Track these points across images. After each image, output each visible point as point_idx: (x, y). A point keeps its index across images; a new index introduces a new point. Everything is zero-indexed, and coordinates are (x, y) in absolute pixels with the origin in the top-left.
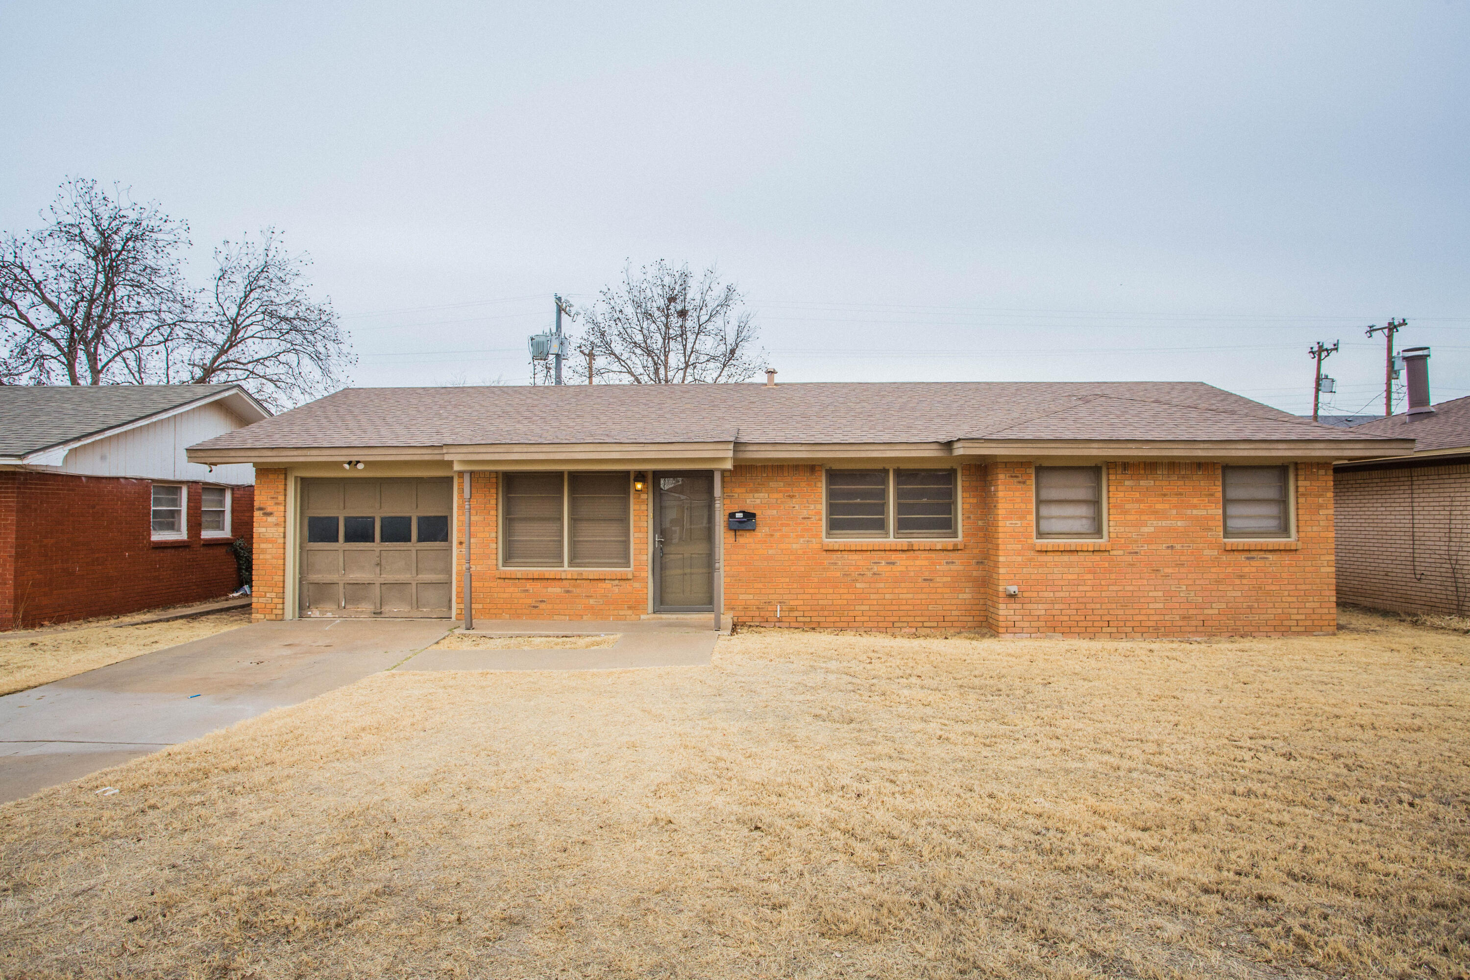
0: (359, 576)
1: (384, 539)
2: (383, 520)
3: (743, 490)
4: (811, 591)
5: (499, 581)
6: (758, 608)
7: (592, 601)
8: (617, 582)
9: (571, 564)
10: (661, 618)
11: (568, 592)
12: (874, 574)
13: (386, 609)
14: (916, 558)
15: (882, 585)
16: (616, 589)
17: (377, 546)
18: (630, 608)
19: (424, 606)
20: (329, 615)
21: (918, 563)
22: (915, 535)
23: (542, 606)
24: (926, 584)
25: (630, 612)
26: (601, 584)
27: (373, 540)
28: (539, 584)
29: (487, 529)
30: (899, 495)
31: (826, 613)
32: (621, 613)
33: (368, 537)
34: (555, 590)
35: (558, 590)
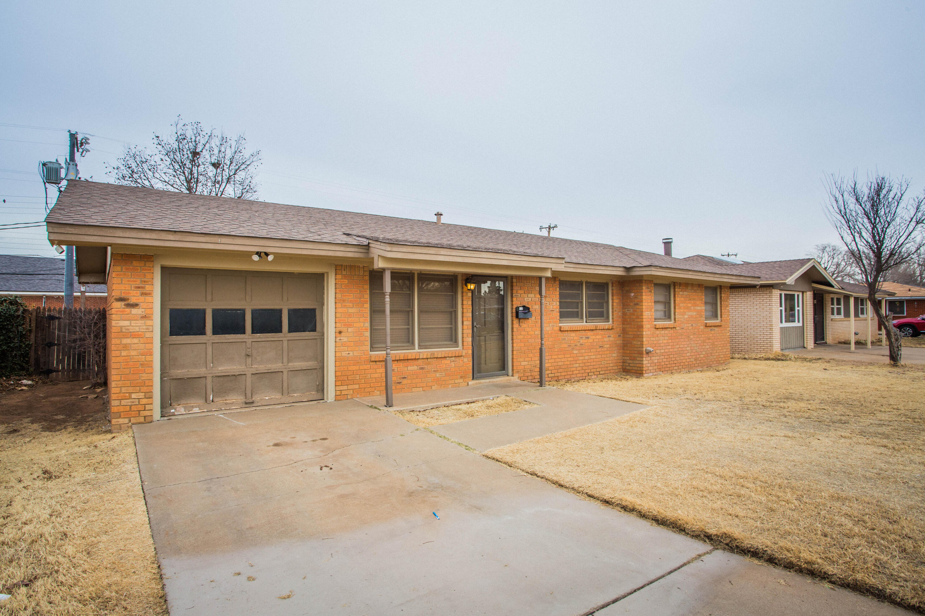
0: (229, 368)
1: (255, 331)
2: (254, 312)
3: (522, 292)
4: (555, 357)
5: (371, 363)
6: (530, 370)
7: (438, 375)
8: (454, 358)
9: (420, 347)
10: (481, 383)
11: (422, 368)
12: (581, 345)
13: (257, 398)
14: (597, 334)
15: (584, 351)
16: (453, 364)
17: (248, 337)
18: (461, 377)
19: (294, 391)
20: (196, 410)
21: (598, 337)
22: (594, 321)
23: (404, 381)
24: (600, 349)
25: (461, 380)
26: (444, 361)
27: (244, 332)
28: (401, 364)
29: (362, 319)
30: (588, 297)
31: (561, 370)
32: (457, 381)
33: (239, 329)
34: (413, 368)
35: (415, 368)
